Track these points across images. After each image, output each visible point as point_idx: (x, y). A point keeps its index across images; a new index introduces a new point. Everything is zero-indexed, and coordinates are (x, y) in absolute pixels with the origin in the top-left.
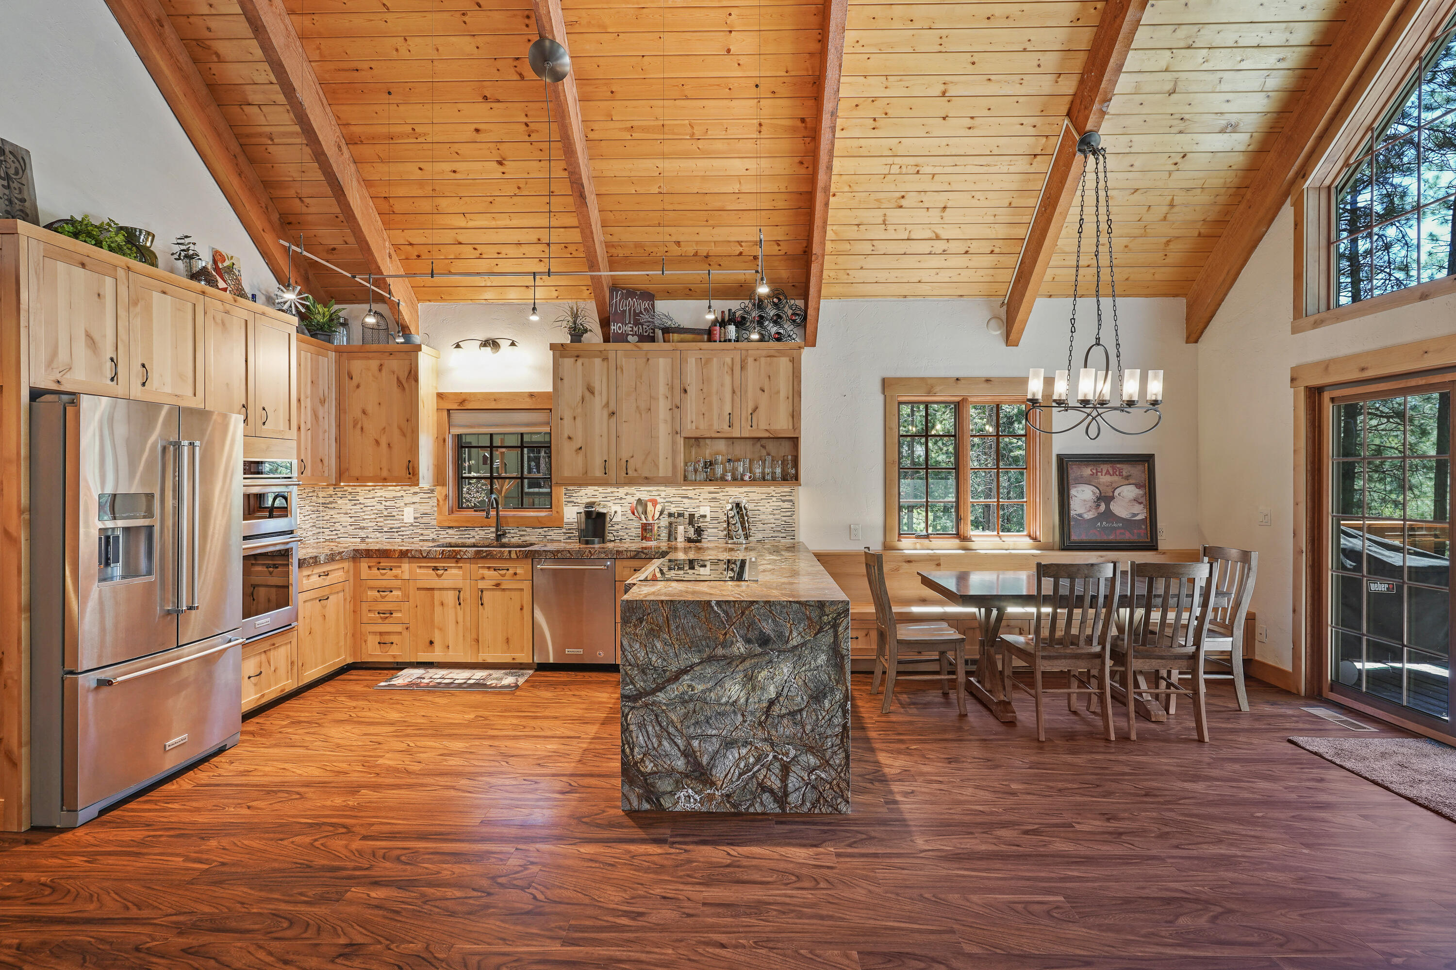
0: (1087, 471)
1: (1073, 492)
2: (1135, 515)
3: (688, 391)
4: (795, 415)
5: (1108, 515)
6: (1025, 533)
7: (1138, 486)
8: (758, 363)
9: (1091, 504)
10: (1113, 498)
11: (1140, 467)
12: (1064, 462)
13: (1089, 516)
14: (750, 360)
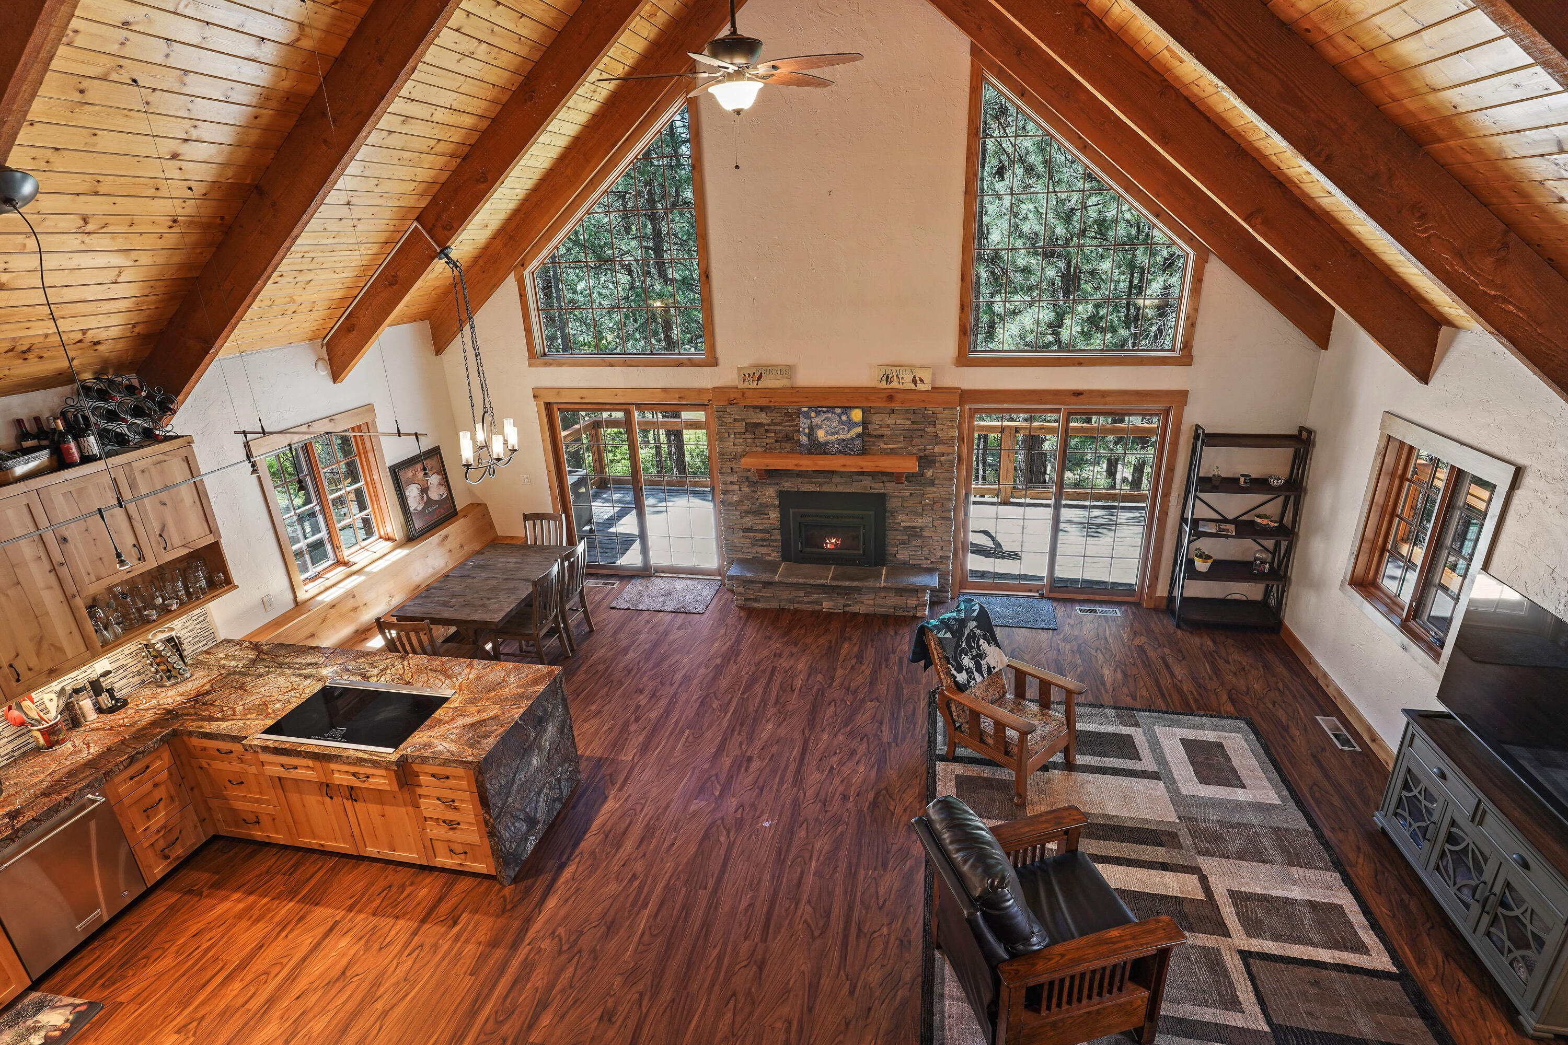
0: (410, 474)
1: (407, 494)
2: (442, 495)
3: (69, 539)
4: (207, 517)
5: (429, 502)
6: (377, 536)
7: (438, 473)
8: (146, 474)
9: (419, 498)
10: (428, 488)
11: (435, 458)
12: (395, 471)
13: (420, 508)
14: (137, 474)
